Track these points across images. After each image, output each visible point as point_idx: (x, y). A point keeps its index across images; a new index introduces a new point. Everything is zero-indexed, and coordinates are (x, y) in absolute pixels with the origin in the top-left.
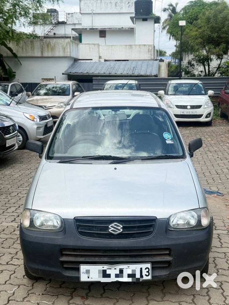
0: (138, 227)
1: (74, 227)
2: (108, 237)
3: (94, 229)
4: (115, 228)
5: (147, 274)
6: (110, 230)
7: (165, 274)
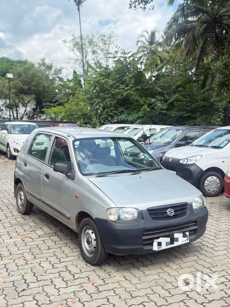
0: (180, 210)
1: (148, 214)
2: (167, 218)
3: (158, 215)
4: (170, 212)
5: (187, 239)
6: (168, 214)
7: (194, 237)
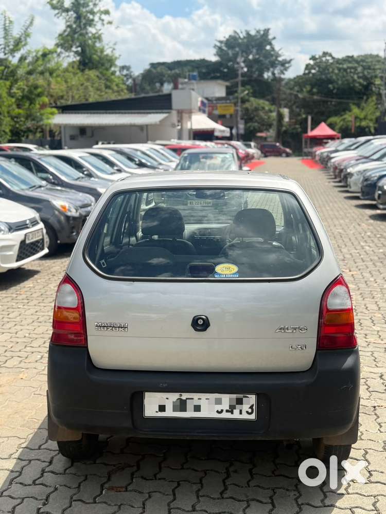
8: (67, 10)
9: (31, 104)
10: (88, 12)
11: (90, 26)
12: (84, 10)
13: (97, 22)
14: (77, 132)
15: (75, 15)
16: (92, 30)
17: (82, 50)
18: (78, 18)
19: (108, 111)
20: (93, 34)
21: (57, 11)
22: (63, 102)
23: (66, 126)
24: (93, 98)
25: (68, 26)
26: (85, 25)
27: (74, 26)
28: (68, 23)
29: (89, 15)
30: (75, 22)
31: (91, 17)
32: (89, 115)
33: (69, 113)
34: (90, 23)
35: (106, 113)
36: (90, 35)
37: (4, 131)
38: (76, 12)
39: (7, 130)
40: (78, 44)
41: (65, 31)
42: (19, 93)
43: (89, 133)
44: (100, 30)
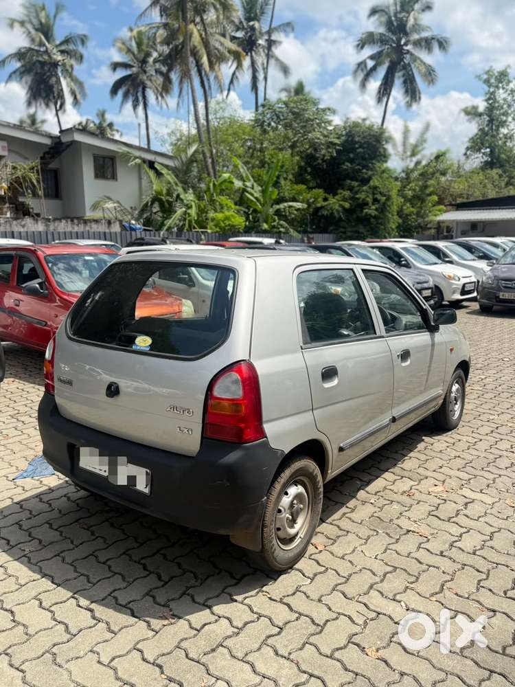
8: (480, 115)
9: (422, 203)
10: (500, 114)
11: (503, 126)
12: (498, 112)
13: (510, 122)
14: (469, 228)
15: (488, 118)
16: (504, 131)
17: (491, 151)
18: (491, 121)
19: (502, 207)
20: (504, 135)
21: (470, 117)
22: (459, 201)
23: (458, 223)
24: (492, 194)
25: (480, 130)
26: (498, 127)
27: (486, 129)
28: (481, 127)
29: (502, 117)
30: (487, 125)
31: (504, 118)
32: (482, 211)
33: (462, 210)
34: (503, 124)
35: (499, 209)
36: (501, 136)
37: (391, 228)
38: (489, 116)
39: (394, 227)
40: (487, 145)
41: (477, 134)
42: (410, 193)
43: (480, 228)
44: (513, 130)
